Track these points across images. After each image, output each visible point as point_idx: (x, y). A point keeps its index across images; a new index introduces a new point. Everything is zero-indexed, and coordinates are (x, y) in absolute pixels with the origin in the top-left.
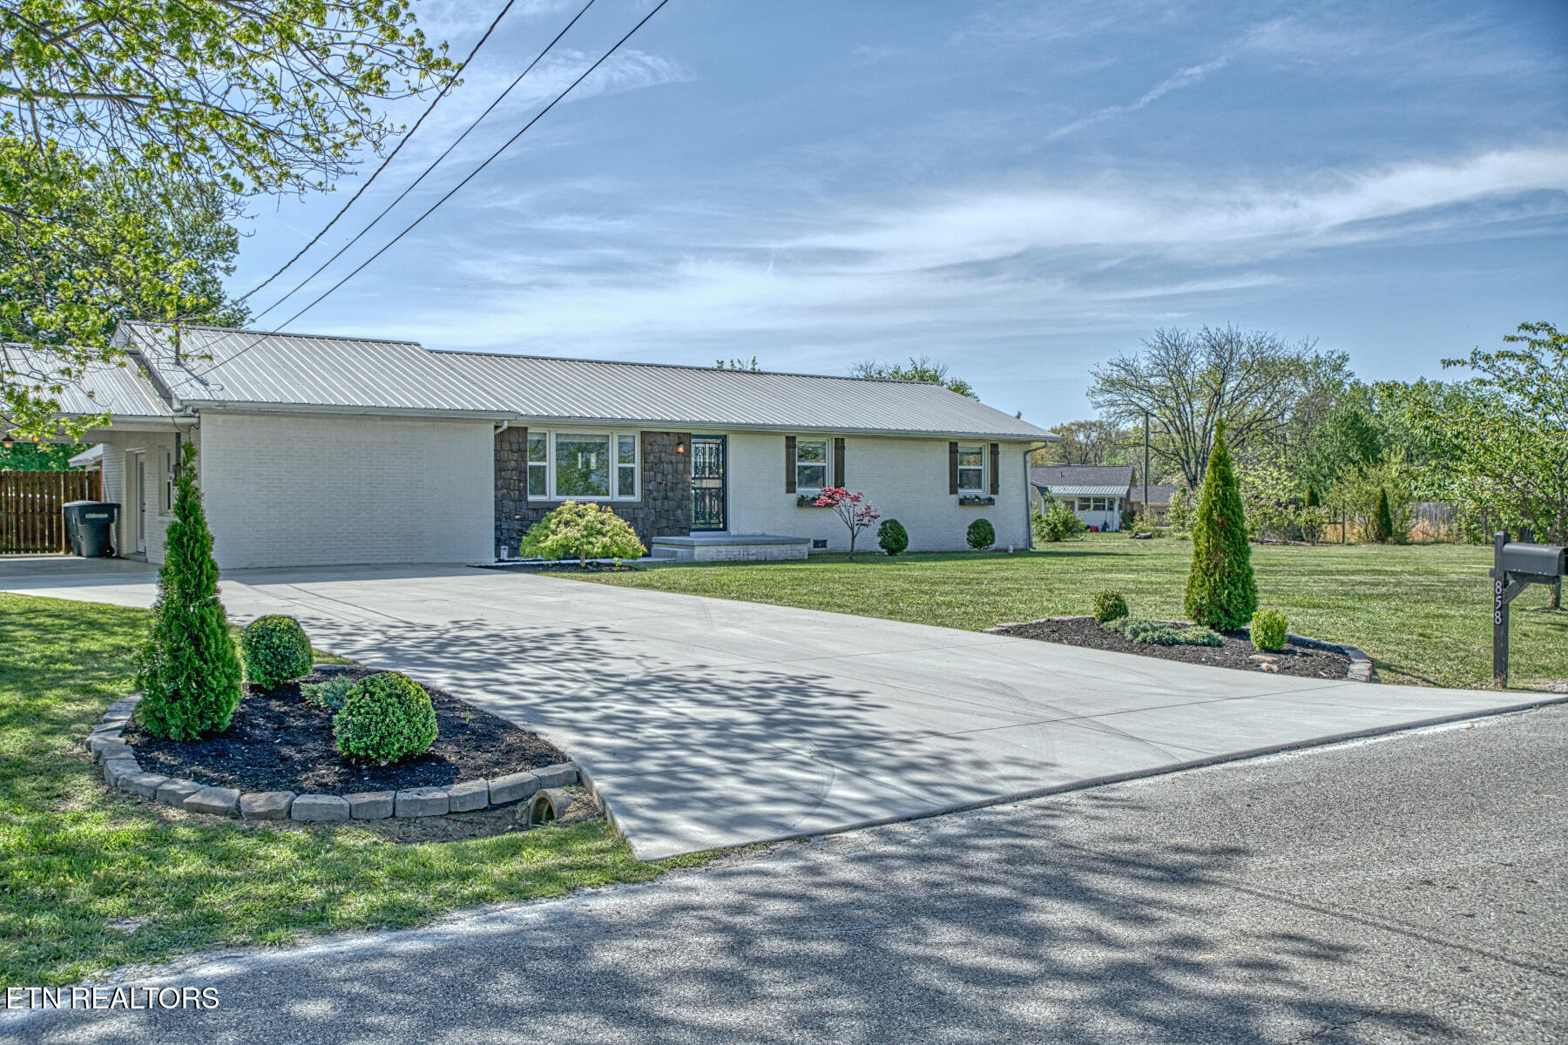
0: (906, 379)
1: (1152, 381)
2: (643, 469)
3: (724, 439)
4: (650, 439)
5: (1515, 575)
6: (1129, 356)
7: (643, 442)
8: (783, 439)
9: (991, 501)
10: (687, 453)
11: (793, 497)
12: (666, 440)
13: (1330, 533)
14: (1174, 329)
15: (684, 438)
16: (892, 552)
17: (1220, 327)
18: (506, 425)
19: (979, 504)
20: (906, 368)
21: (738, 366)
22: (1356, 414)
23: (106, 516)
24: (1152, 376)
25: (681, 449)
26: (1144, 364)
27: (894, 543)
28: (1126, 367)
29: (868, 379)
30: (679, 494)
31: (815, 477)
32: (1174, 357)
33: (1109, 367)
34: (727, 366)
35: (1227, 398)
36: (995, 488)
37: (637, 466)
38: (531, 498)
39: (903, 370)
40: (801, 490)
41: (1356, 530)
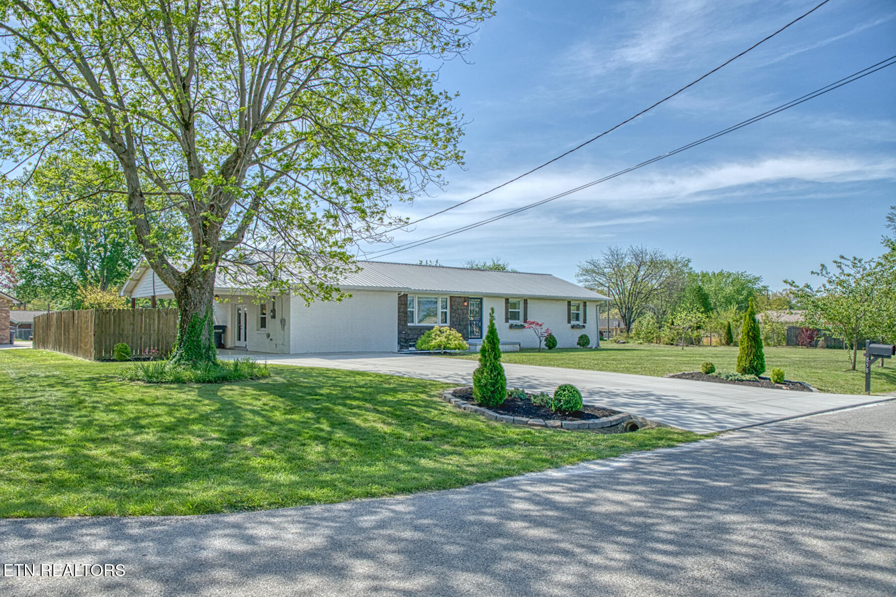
0: (491, 269)
1: (605, 270)
2: (451, 312)
3: (481, 299)
4: (454, 300)
5: (874, 355)
6: (595, 258)
7: (451, 300)
8: (504, 300)
9: (584, 327)
10: (468, 306)
11: (508, 325)
12: (460, 300)
13: (705, 341)
14: (616, 246)
15: (467, 299)
16: (550, 348)
17: (638, 246)
18: (402, 294)
19: (579, 328)
20: (489, 263)
21: (429, 263)
22: (700, 287)
23: (221, 331)
24: (605, 268)
25: (466, 304)
26: (602, 262)
27: (551, 344)
28: (593, 263)
29: (472, 269)
30: (464, 323)
31: (515, 316)
32: (615, 259)
33: (586, 263)
34: (424, 263)
35: (639, 279)
36: (585, 322)
37: (448, 311)
38: (409, 324)
39: (488, 265)
40: (511, 322)
41: (715, 340)
